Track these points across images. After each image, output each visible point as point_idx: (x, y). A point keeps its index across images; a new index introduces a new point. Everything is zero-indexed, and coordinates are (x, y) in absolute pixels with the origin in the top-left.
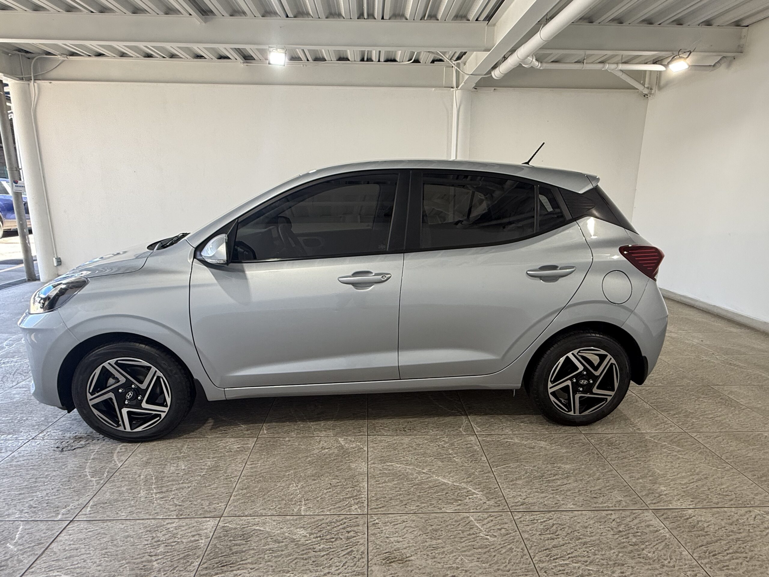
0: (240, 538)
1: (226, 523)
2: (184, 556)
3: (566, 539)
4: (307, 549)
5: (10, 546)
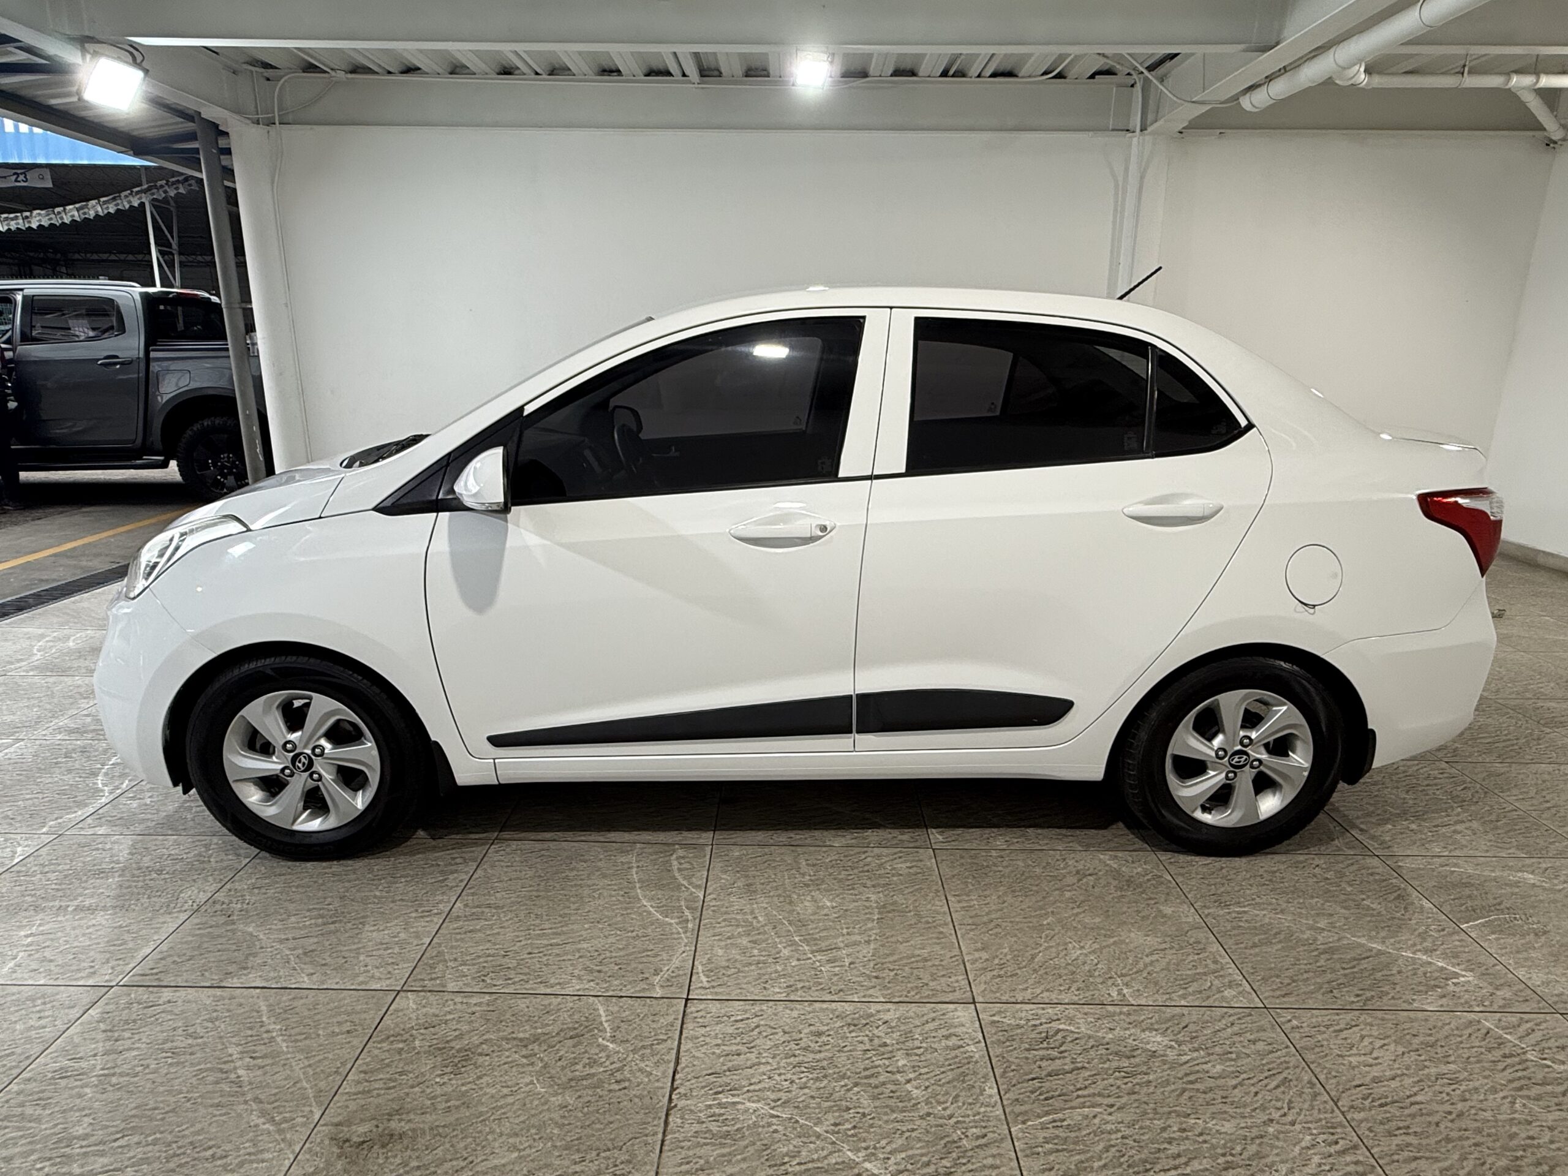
0: (1041, 1046)
1: (994, 1015)
2: (958, 1076)
4: (1193, 1072)
5: (605, 1042)
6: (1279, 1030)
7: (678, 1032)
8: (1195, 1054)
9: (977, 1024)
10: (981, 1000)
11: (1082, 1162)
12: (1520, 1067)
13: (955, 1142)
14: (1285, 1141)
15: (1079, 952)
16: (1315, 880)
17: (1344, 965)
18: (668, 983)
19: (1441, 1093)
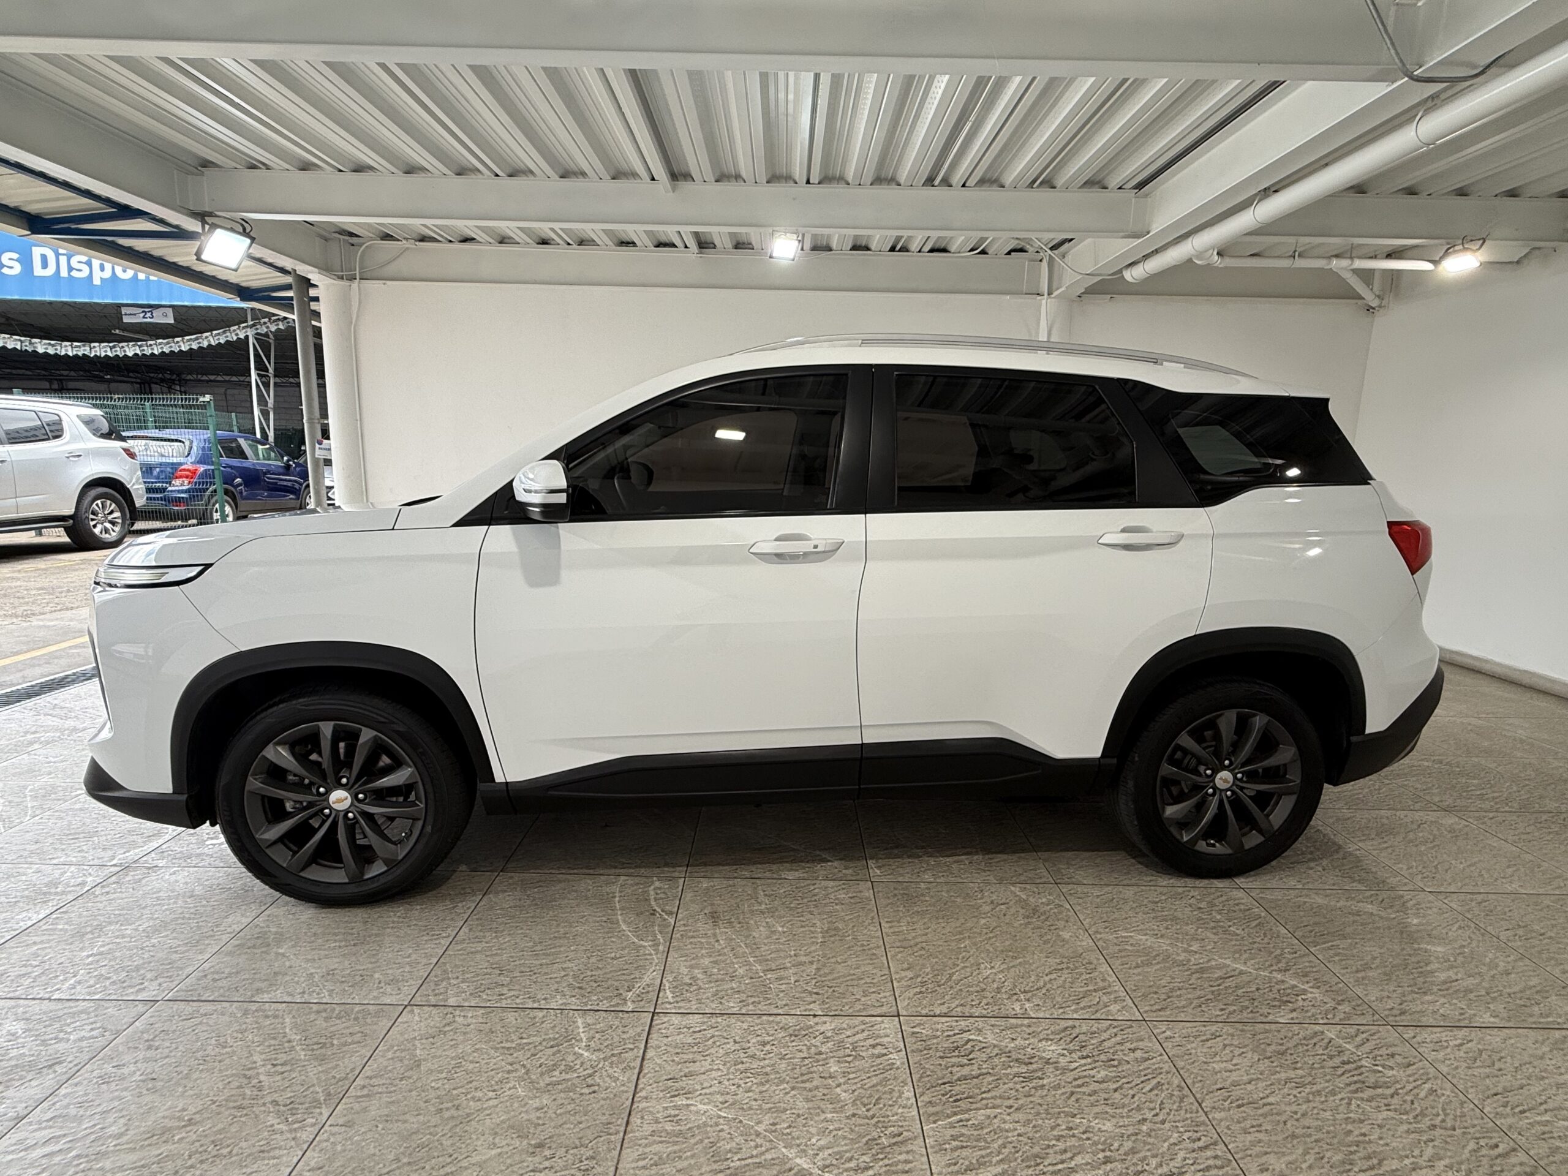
0: (953, 1054)
1: (914, 1027)
2: (881, 1081)
4: (1080, 1077)
5: (580, 1051)
6: (1155, 1040)
7: (644, 1042)
8: (1083, 1061)
9: (900, 1036)
10: (905, 1013)
12: (1356, 1072)
13: (875, 1139)
14: (1156, 1137)
15: (989, 972)
16: (1190, 909)
17: (1211, 983)
18: (640, 998)
19: (1289, 1095)
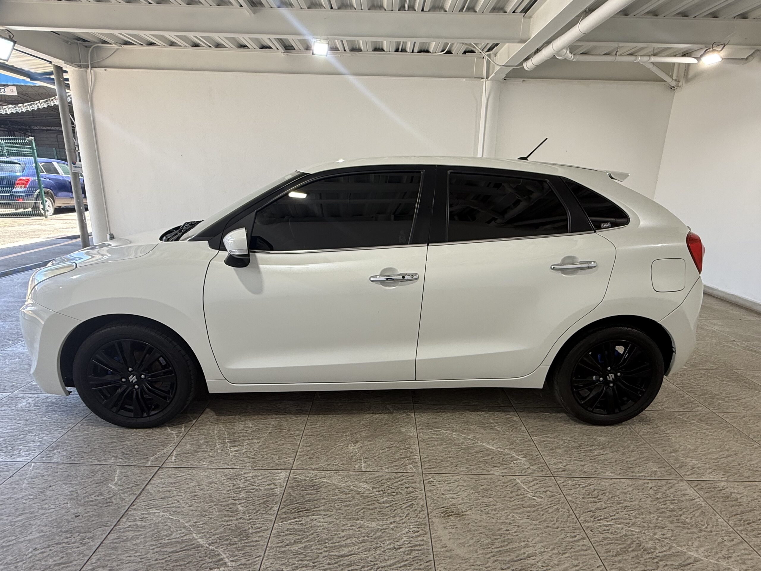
0: (311, 489)
1: (297, 475)
2: (264, 502)
3: (608, 503)
4: (372, 501)
5: (111, 486)
6: (422, 483)
7: (147, 482)
8: (377, 493)
9: (286, 480)
10: (295, 468)
11: (298, 539)
12: (521, 500)
13: (246, 530)
14: (395, 531)
15: (352, 448)
17: (469, 455)
18: (156, 460)
